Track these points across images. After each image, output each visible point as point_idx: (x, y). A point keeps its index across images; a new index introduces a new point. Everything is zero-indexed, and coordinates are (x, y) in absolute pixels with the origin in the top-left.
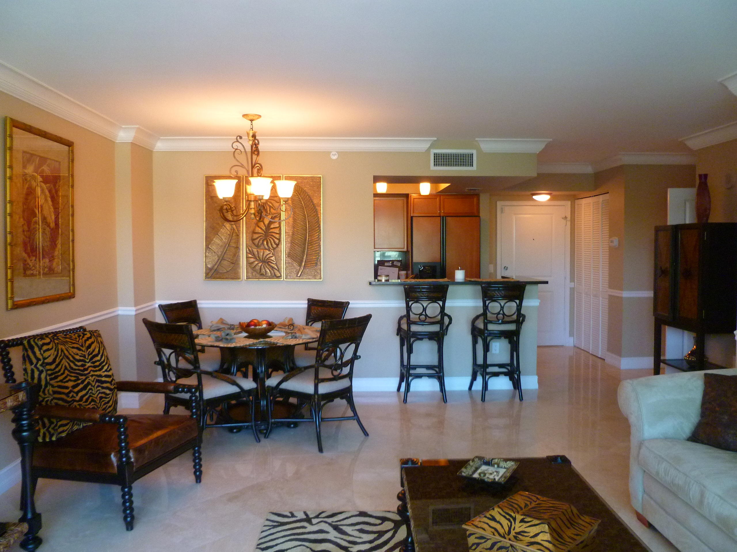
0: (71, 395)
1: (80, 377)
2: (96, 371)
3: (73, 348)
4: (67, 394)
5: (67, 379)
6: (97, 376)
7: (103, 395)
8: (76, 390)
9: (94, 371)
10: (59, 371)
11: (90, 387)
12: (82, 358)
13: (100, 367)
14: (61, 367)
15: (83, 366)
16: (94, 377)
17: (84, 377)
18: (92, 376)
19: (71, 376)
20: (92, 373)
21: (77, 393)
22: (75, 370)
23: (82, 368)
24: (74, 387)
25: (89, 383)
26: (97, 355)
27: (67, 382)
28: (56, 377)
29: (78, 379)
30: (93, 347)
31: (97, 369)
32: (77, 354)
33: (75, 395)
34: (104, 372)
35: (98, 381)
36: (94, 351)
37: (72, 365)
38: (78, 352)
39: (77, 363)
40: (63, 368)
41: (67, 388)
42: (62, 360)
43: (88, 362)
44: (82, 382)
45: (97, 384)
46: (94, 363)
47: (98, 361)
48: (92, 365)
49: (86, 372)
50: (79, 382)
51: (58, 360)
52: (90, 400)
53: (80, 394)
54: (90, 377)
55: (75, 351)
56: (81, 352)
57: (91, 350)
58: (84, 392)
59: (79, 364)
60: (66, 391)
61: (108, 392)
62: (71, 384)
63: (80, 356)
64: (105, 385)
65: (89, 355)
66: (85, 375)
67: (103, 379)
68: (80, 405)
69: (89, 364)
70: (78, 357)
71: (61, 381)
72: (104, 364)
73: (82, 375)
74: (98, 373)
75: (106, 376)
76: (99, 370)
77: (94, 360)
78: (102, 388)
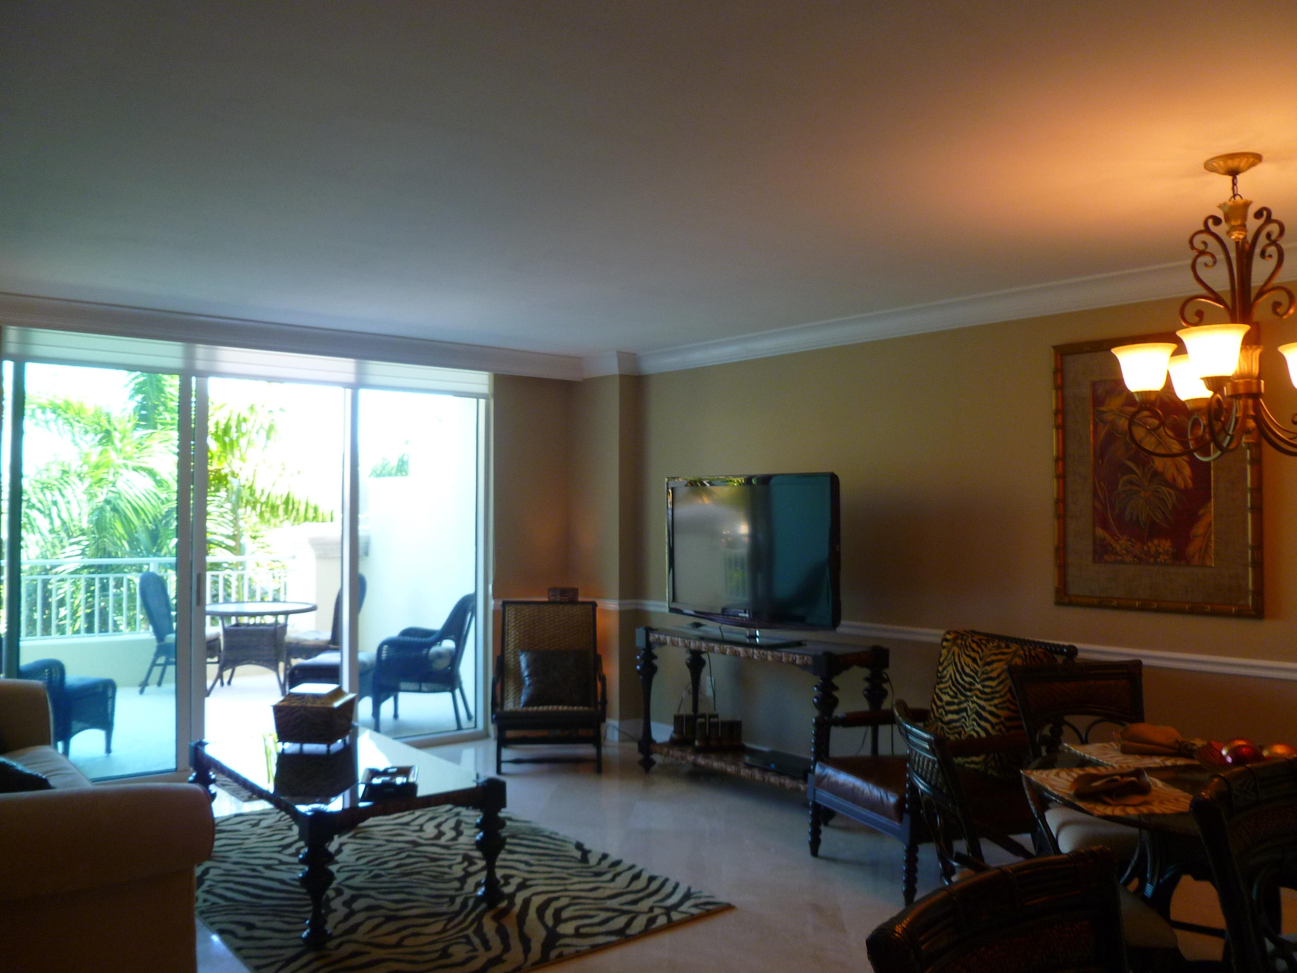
1: (959, 696)
3: (969, 656)
5: (946, 690)
9: (977, 697)
11: (964, 714)
13: (990, 697)
15: (971, 684)
17: (963, 698)
18: (973, 702)
20: (975, 699)
21: (947, 713)
23: (967, 686)
24: (949, 703)
25: (965, 710)
27: (945, 693)
29: (955, 696)
30: (995, 665)
31: (984, 696)
32: (968, 666)
33: (944, 714)
34: (991, 705)
35: (977, 713)
37: (959, 676)
38: (971, 663)
39: (964, 676)
41: (941, 700)
43: (978, 683)
44: (959, 703)
45: (974, 716)
46: (984, 686)
47: (991, 687)
48: (981, 688)
49: (969, 694)
50: (956, 701)
51: (945, 663)
52: (956, 730)
53: (950, 716)
54: (970, 704)
55: (969, 661)
56: (975, 666)
57: (988, 668)
58: (955, 717)
59: (967, 679)
60: (939, 703)
62: (946, 698)
63: (972, 670)
64: (983, 723)
65: (983, 673)
66: (966, 696)
67: (985, 714)
68: (942, 728)
69: (979, 686)
70: (967, 670)
71: (941, 690)
72: (997, 695)
73: (962, 694)
74: (982, 703)
75: (991, 713)
76: (985, 700)
77: (987, 683)
78: (979, 725)
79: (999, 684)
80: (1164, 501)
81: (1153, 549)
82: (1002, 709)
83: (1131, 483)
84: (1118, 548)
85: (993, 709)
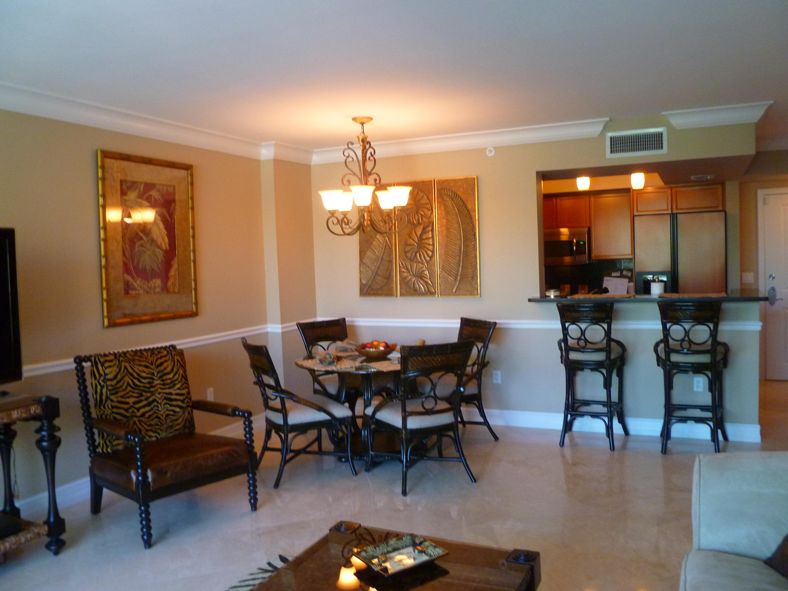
0: (130, 411)
1: (144, 394)
2: (165, 389)
3: (140, 365)
4: (127, 410)
5: (128, 395)
6: (166, 394)
7: (172, 413)
8: (137, 406)
9: (162, 389)
10: (121, 387)
11: (155, 403)
12: (149, 376)
13: (172, 385)
14: (123, 384)
15: (149, 383)
16: (162, 394)
17: (149, 394)
18: (159, 393)
19: (133, 392)
20: (160, 390)
21: (138, 409)
22: (140, 386)
23: (147, 385)
24: (135, 403)
25: (155, 400)
26: (169, 373)
27: (129, 397)
28: (116, 393)
29: (142, 395)
30: (165, 365)
31: (167, 386)
32: (144, 372)
33: (135, 411)
34: (175, 390)
35: (166, 399)
36: (165, 369)
37: (136, 382)
38: (145, 369)
39: (142, 380)
40: (125, 384)
41: (128, 403)
42: (124, 377)
43: (157, 380)
44: (147, 399)
45: (165, 401)
46: (163, 380)
47: (170, 379)
48: (162, 383)
49: (152, 389)
50: (143, 398)
51: (119, 377)
52: (154, 416)
53: (142, 411)
54: (157, 395)
55: (141, 368)
56: (150, 370)
57: (162, 368)
58: (147, 409)
59: (145, 381)
60: (126, 406)
61: (177, 409)
62: (131, 400)
63: (148, 374)
64: (174, 403)
65: (158, 373)
66: (151, 392)
67: (174, 397)
68: (141, 421)
69: (159, 382)
70: (144, 375)
71: (122, 397)
72: (178, 381)
73: (147, 392)
74: (168, 391)
75: (177, 394)
76: (170, 388)
77: (164, 378)
78: (171, 405)
79: (174, 375)
80: (157, 256)
81: (153, 285)
82: (184, 389)
83: (142, 246)
84: (136, 286)
85: (178, 391)
